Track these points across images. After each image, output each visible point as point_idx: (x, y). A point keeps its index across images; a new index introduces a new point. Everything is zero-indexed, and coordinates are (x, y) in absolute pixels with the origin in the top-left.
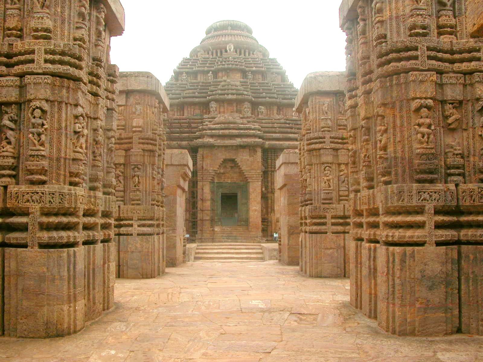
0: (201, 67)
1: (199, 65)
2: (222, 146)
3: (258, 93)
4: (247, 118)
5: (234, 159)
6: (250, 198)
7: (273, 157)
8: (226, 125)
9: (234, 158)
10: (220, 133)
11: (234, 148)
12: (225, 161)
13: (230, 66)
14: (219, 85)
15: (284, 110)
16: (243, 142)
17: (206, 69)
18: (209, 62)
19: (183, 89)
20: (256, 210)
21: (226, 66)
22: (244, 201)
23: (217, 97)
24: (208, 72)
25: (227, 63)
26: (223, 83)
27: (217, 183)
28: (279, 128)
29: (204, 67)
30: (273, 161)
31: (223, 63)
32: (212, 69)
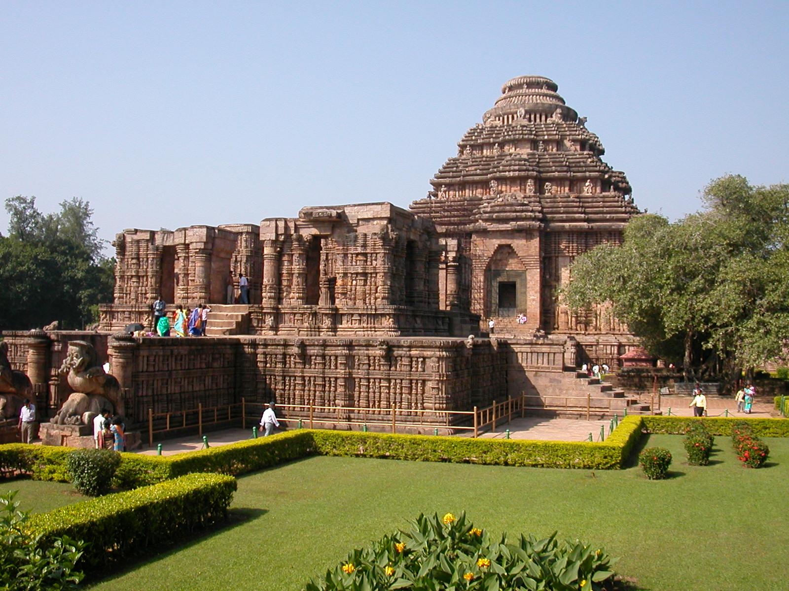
0: (487, 138)
1: (485, 136)
2: (497, 231)
3: (547, 167)
4: (530, 197)
5: (510, 245)
6: (528, 286)
7: (557, 240)
8: (501, 208)
9: (509, 243)
10: (494, 217)
11: (510, 232)
12: (500, 247)
13: (517, 136)
14: (503, 159)
15: (578, 185)
16: (518, 225)
17: (492, 140)
18: (496, 132)
19: (466, 165)
20: (534, 300)
21: (512, 137)
22: (523, 290)
23: (498, 174)
24: (494, 144)
25: (514, 132)
26: (508, 158)
27: (494, 270)
28: (564, 207)
29: (490, 138)
30: (557, 245)
31: (510, 133)
32: (498, 140)
